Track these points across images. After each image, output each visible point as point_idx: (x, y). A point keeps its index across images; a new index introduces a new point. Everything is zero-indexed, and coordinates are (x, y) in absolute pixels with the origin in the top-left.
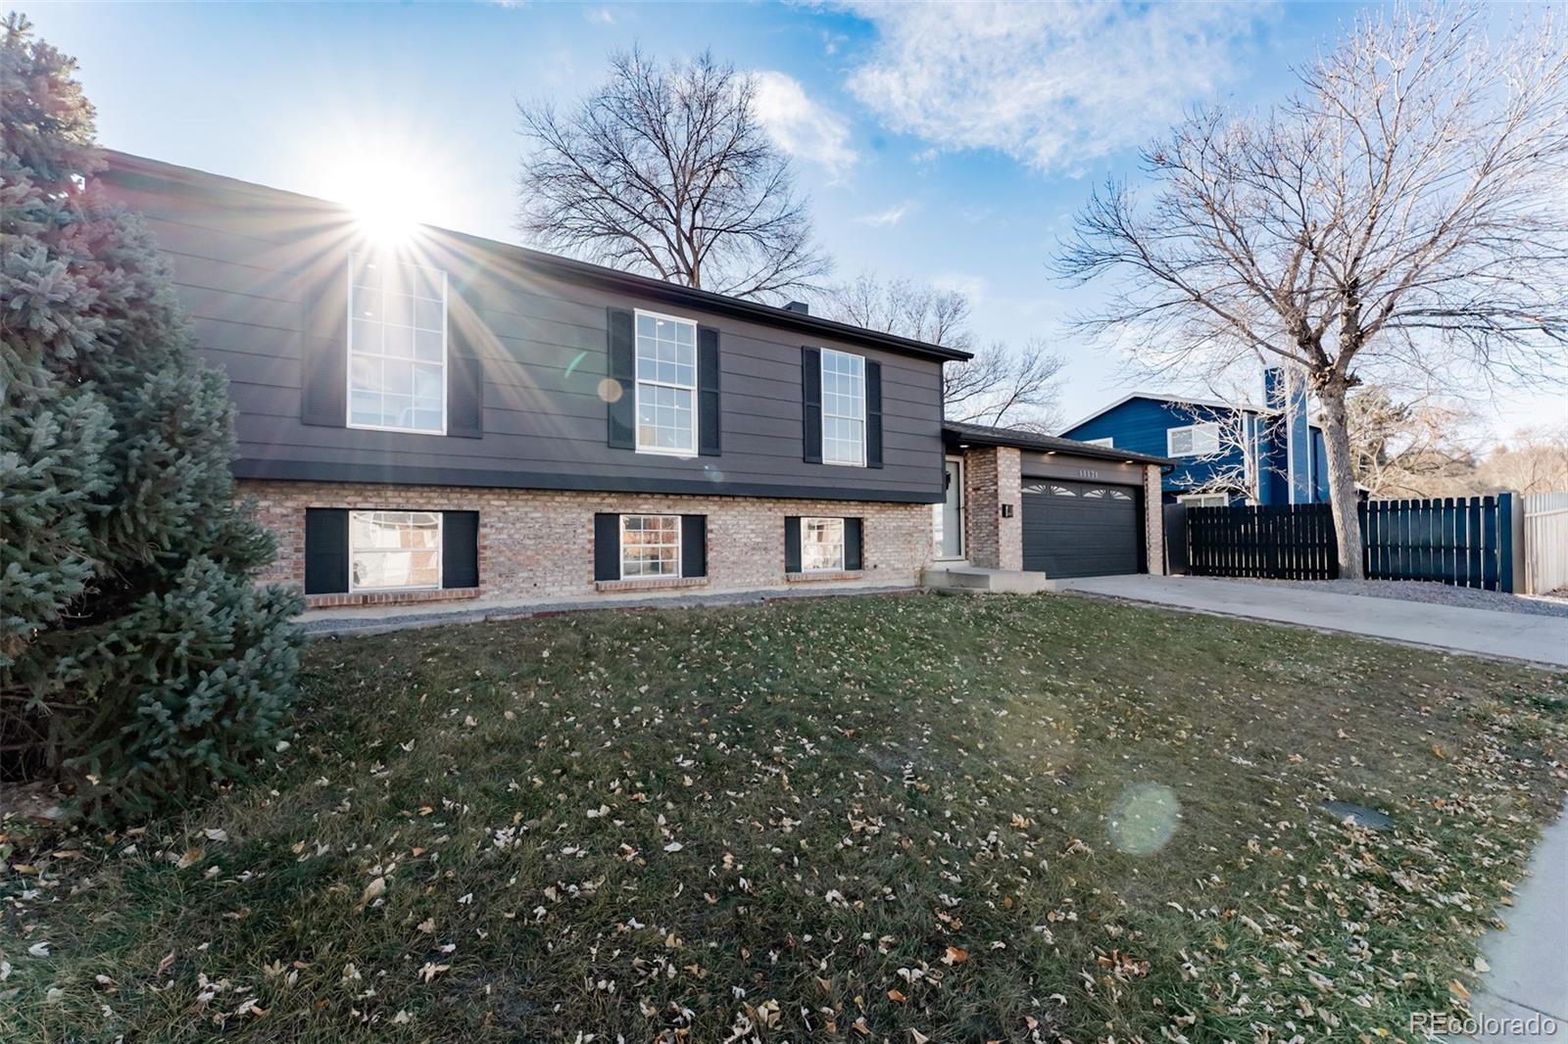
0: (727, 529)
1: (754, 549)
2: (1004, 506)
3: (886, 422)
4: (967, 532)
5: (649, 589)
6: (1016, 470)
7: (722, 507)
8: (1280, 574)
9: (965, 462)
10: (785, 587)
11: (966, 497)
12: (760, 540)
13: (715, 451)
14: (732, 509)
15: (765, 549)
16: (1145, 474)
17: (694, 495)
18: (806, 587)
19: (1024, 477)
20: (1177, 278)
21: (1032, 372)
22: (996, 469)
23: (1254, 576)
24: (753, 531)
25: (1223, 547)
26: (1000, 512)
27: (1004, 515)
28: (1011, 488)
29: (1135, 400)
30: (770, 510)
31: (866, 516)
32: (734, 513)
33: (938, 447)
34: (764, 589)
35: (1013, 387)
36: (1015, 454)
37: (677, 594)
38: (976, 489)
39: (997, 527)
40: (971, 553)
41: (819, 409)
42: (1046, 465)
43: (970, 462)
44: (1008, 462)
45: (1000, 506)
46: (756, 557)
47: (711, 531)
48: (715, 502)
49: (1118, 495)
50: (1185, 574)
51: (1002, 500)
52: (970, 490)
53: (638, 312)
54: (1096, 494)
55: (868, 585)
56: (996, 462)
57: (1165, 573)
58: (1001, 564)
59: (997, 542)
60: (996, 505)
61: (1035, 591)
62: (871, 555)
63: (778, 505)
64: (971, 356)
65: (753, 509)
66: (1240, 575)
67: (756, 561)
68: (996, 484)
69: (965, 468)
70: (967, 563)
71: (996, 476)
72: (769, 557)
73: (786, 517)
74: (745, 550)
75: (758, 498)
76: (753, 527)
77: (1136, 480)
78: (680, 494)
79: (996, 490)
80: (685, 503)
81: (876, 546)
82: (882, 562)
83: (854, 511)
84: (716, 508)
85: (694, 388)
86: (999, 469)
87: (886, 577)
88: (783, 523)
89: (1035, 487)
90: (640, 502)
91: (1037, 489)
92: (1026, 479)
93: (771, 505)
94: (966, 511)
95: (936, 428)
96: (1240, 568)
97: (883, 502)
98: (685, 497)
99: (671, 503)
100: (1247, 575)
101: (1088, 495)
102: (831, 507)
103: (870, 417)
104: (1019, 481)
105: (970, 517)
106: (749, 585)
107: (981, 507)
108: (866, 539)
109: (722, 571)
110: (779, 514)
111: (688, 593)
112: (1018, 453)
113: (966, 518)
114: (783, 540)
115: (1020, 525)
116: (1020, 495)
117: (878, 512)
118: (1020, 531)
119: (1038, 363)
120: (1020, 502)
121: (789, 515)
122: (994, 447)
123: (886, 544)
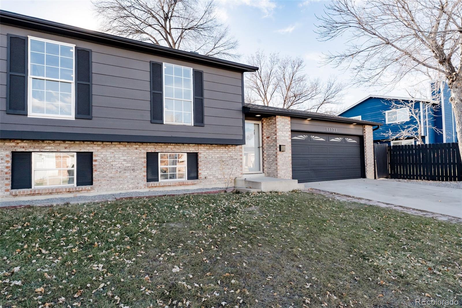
0: (107, 159)
1: (125, 170)
2: (280, 146)
3: (206, 103)
4: (263, 159)
5: (51, 193)
6: (288, 128)
7: (103, 147)
8: (433, 178)
9: (262, 124)
10: (147, 190)
11: (263, 141)
12: (129, 165)
13: (88, 117)
14: (110, 149)
15: (133, 170)
16: (364, 130)
17: (84, 141)
18: (161, 189)
19: (292, 131)
20: (377, 33)
21: (331, 90)
22: (276, 127)
23: (421, 179)
24: (125, 160)
25: (404, 164)
26: (278, 149)
27: (280, 150)
28: (285, 136)
29: (371, 98)
30: (136, 149)
31: (200, 151)
32: (111, 151)
33: (241, 116)
34: (132, 191)
35: (323, 97)
36: (288, 120)
37: (71, 195)
38: (268, 138)
39: (276, 157)
40: (265, 170)
41: (161, 95)
42: (306, 125)
43: (264, 124)
44: (283, 124)
45: (278, 145)
46: (127, 174)
47: (96, 161)
48: (99, 145)
49: (350, 140)
50: (387, 178)
51: (279, 143)
52: (265, 138)
53: (30, 38)
54: (338, 139)
55: (201, 187)
56: (276, 123)
57: (375, 178)
58: (279, 175)
59: (277, 164)
60: (276, 145)
61: (291, 190)
62: (203, 172)
63: (141, 146)
64: (257, 69)
65: (125, 148)
66: (413, 179)
67: (126, 177)
68: (276, 134)
69: (262, 127)
70: (263, 175)
71: (276, 130)
72: (135, 174)
73: (147, 153)
74: (119, 170)
75: (128, 142)
76: (126, 158)
77: (360, 133)
78: (74, 141)
79: (276, 138)
80: (77, 146)
81: (207, 167)
82: (210, 175)
83: (192, 149)
84: (99, 148)
85: (73, 81)
86: (277, 127)
87: (213, 183)
88: (145, 156)
89: (301, 136)
90: (43, 145)
91: (301, 137)
92: (294, 132)
93: (137, 146)
94: (263, 148)
95: (240, 106)
96: (413, 175)
97: (211, 144)
98: (77, 142)
99: (67, 145)
100: (417, 179)
101: (333, 140)
102: (177, 147)
103: (195, 100)
104: (290, 133)
105: (265, 152)
106: (122, 189)
107: (270, 147)
108: (200, 163)
109: (103, 182)
110: (143, 151)
111: (78, 195)
112: (289, 119)
113: (263, 152)
114: (145, 165)
115: (291, 155)
116: (290, 140)
117: (207, 149)
118: (290, 158)
119: (334, 86)
120: (290, 144)
121: (150, 151)
122: (275, 116)
123: (213, 166)
